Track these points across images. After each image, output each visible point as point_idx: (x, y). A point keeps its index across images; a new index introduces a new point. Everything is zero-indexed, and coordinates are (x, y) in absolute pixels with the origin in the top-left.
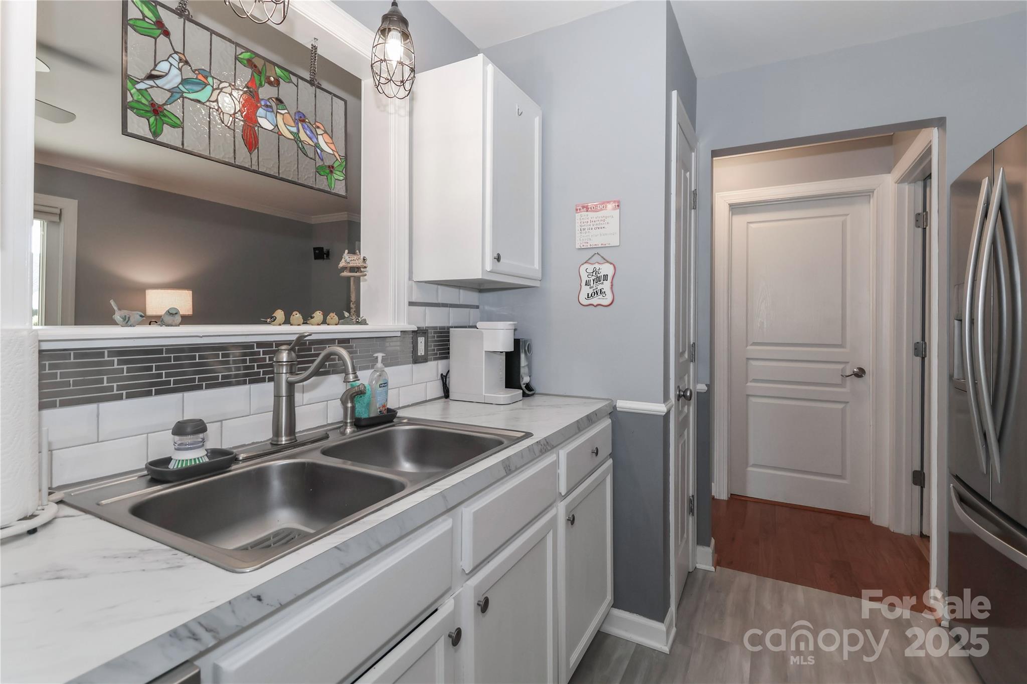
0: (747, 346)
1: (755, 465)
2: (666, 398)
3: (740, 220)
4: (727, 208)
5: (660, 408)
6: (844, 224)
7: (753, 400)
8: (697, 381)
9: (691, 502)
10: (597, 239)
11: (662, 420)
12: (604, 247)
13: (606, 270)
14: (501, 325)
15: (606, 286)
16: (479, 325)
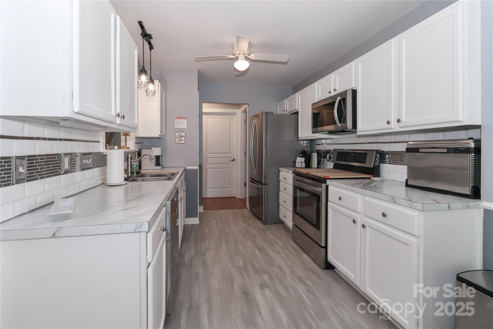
0: (207, 154)
1: (209, 188)
3: (205, 117)
5: (197, 168)
6: (230, 121)
7: (208, 169)
10: (181, 126)
12: (183, 129)
13: (183, 134)
14: (158, 148)
15: (183, 138)
16: (152, 148)
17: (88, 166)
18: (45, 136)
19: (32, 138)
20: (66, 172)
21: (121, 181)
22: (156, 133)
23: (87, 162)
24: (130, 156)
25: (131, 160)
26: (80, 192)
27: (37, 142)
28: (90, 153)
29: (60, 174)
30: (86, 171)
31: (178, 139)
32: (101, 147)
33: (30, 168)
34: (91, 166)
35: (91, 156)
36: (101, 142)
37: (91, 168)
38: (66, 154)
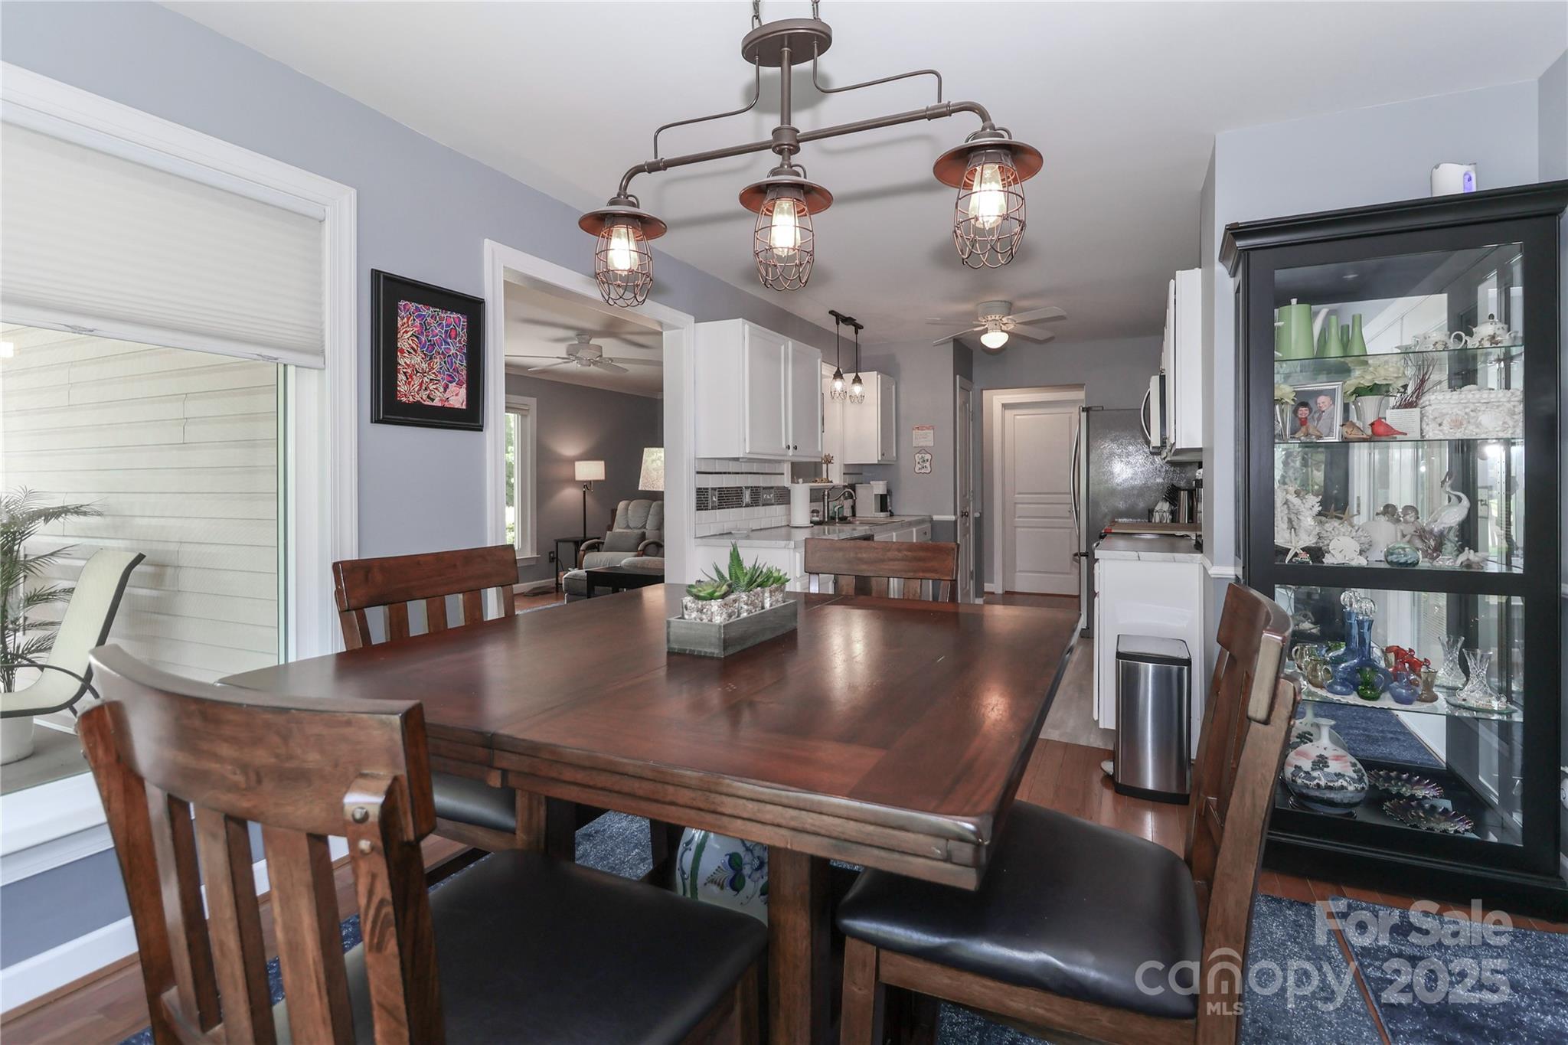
0: (1014, 494)
1: (1020, 571)
2: (955, 514)
3: (1009, 413)
4: (1000, 407)
5: (953, 518)
6: (1070, 418)
7: (1018, 530)
8: (974, 511)
9: (972, 573)
10: (923, 443)
11: (953, 525)
12: (926, 447)
13: (928, 457)
14: (881, 482)
15: (928, 464)
16: (871, 482)
17: (768, 502)
18: (730, 471)
19: (721, 473)
20: (747, 506)
21: (807, 523)
22: (873, 456)
23: (768, 497)
24: (826, 493)
25: (828, 498)
26: (761, 529)
27: (724, 475)
28: (772, 488)
29: (741, 507)
30: (767, 507)
31: (918, 466)
32: (785, 481)
33: (720, 498)
34: (773, 501)
35: (773, 491)
36: (786, 474)
37: (772, 504)
38: (747, 488)
